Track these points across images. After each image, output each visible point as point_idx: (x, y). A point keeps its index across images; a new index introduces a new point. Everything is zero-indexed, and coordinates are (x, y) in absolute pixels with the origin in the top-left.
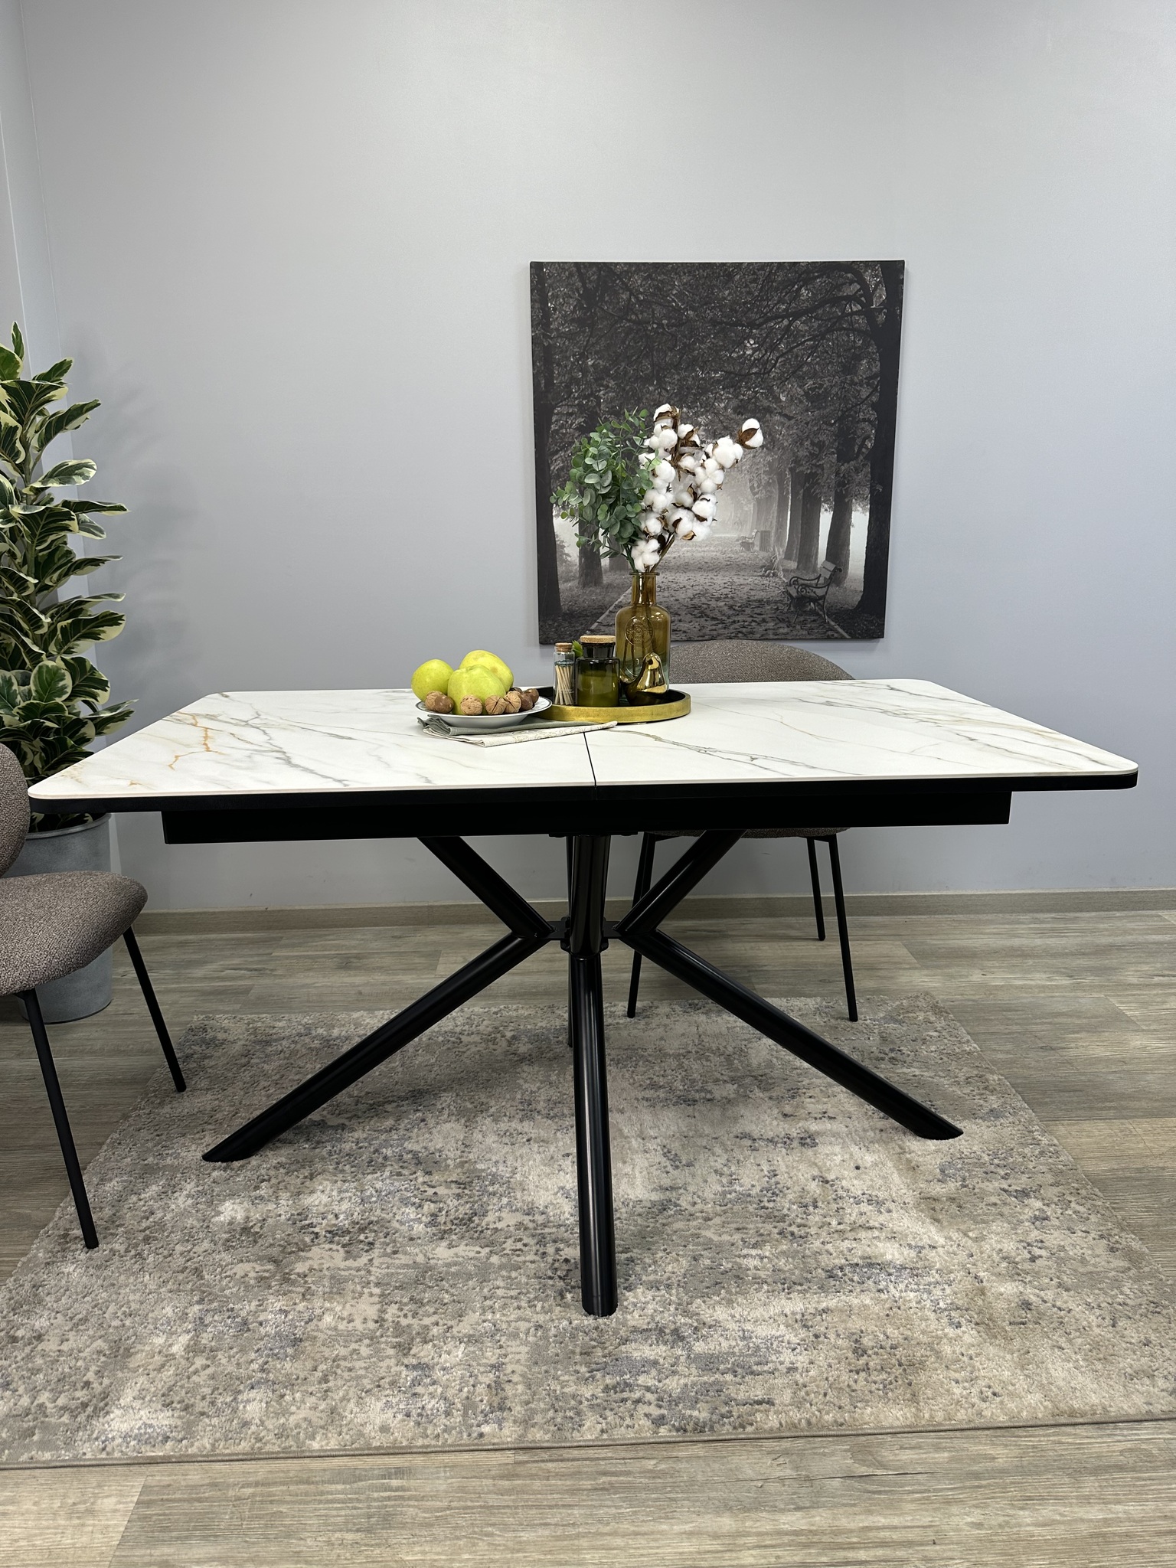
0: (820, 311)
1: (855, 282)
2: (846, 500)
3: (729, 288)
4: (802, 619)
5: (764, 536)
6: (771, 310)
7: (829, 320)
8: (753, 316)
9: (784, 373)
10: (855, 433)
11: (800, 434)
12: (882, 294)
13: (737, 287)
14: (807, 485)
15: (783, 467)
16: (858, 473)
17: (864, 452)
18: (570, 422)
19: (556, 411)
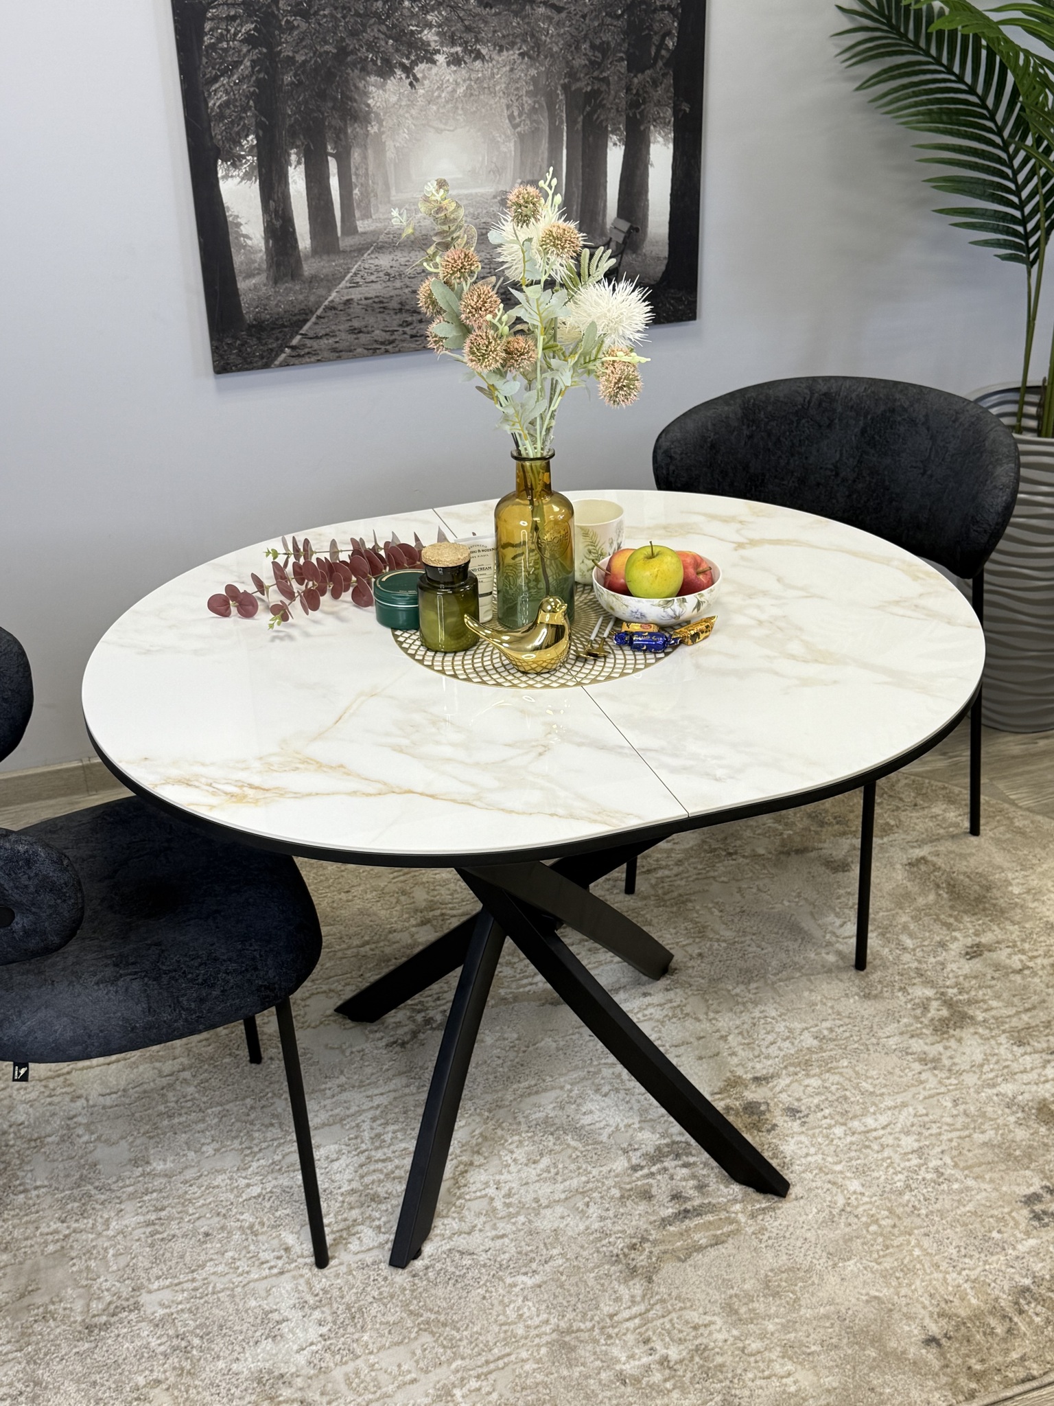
2: (642, 128)
10: (650, 28)
11: (575, 33)
14: (588, 109)
15: (553, 84)
16: (657, 86)
17: (663, 56)
18: (232, 31)
19: (209, 15)
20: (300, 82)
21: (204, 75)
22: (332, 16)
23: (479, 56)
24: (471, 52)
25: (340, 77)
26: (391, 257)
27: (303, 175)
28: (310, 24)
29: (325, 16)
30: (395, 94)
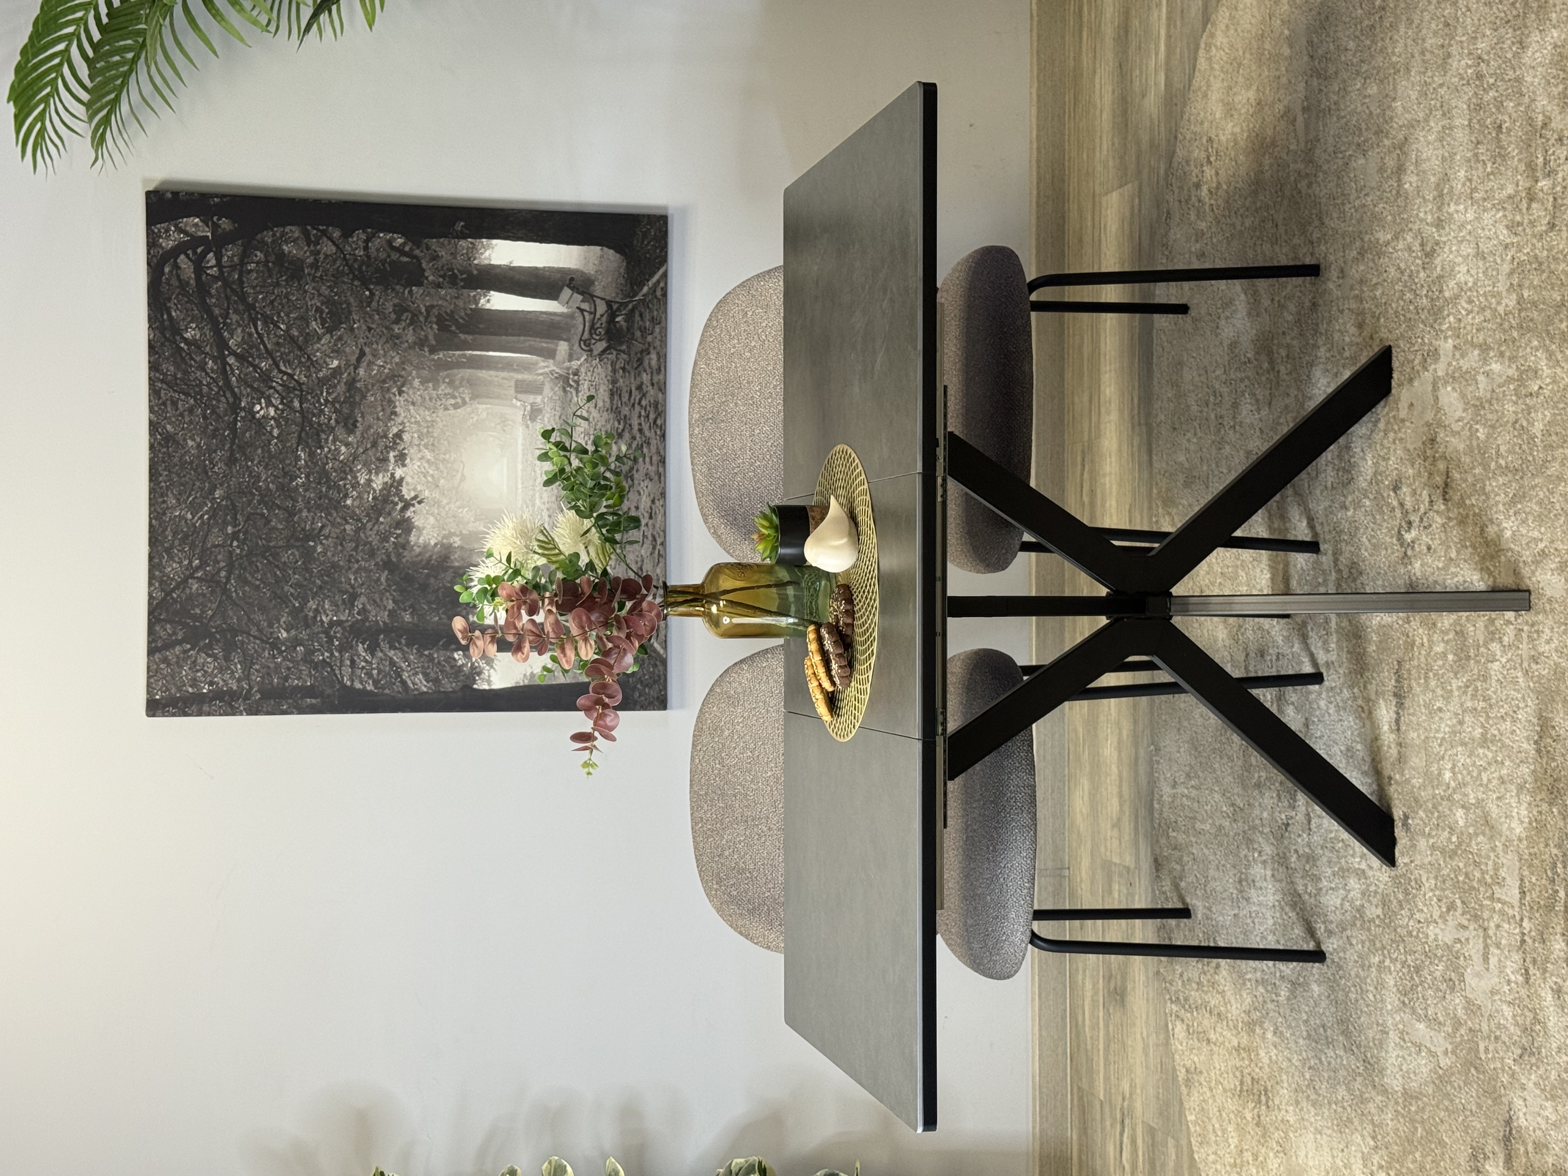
0: (217, 311)
1: (175, 261)
2: (475, 272)
3: (185, 440)
4: (638, 334)
5: (523, 388)
6: (215, 381)
7: (228, 298)
8: (222, 406)
9: (300, 362)
10: (384, 262)
11: (384, 339)
12: (193, 224)
13: (183, 429)
14: (453, 328)
15: (428, 363)
16: (438, 256)
17: (411, 249)
18: (363, 664)
19: (349, 683)
20: (412, 606)
21: (399, 692)
22: (356, 572)
23: (399, 435)
24: (395, 443)
25: (409, 569)
28: (361, 594)
29: (355, 579)
30: (427, 519)
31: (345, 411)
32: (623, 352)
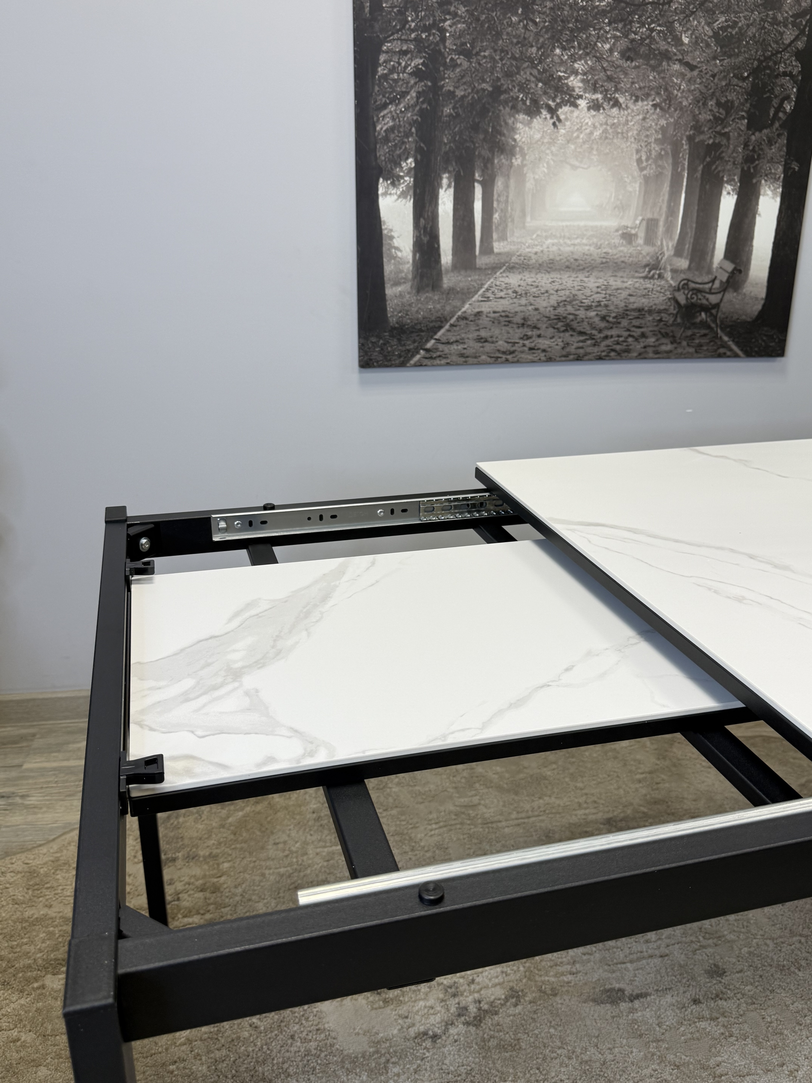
2: (754, 181)
4: (689, 333)
5: (651, 226)
10: (772, 91)
11: (704, 90)
14: (708, 159)
15: (679, 134)
16: (771, 145)
17: (780, 118)
18: (403, 64)
19: (385, 48)
20: (458, 115)
21: (376, 102)
22: (492, 58)
23: (616, 104)
24: (610, 99)
25: (493, 113)
26: (520, 277)
27: (452, 198)
28: (471, 63)
29: (485, 57)
30: (539, 131)
31: (643, 50)
32: (675, 320)
